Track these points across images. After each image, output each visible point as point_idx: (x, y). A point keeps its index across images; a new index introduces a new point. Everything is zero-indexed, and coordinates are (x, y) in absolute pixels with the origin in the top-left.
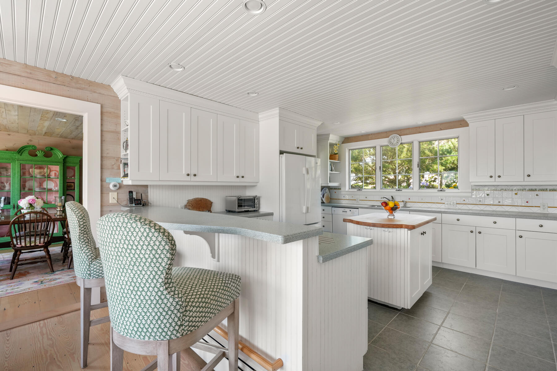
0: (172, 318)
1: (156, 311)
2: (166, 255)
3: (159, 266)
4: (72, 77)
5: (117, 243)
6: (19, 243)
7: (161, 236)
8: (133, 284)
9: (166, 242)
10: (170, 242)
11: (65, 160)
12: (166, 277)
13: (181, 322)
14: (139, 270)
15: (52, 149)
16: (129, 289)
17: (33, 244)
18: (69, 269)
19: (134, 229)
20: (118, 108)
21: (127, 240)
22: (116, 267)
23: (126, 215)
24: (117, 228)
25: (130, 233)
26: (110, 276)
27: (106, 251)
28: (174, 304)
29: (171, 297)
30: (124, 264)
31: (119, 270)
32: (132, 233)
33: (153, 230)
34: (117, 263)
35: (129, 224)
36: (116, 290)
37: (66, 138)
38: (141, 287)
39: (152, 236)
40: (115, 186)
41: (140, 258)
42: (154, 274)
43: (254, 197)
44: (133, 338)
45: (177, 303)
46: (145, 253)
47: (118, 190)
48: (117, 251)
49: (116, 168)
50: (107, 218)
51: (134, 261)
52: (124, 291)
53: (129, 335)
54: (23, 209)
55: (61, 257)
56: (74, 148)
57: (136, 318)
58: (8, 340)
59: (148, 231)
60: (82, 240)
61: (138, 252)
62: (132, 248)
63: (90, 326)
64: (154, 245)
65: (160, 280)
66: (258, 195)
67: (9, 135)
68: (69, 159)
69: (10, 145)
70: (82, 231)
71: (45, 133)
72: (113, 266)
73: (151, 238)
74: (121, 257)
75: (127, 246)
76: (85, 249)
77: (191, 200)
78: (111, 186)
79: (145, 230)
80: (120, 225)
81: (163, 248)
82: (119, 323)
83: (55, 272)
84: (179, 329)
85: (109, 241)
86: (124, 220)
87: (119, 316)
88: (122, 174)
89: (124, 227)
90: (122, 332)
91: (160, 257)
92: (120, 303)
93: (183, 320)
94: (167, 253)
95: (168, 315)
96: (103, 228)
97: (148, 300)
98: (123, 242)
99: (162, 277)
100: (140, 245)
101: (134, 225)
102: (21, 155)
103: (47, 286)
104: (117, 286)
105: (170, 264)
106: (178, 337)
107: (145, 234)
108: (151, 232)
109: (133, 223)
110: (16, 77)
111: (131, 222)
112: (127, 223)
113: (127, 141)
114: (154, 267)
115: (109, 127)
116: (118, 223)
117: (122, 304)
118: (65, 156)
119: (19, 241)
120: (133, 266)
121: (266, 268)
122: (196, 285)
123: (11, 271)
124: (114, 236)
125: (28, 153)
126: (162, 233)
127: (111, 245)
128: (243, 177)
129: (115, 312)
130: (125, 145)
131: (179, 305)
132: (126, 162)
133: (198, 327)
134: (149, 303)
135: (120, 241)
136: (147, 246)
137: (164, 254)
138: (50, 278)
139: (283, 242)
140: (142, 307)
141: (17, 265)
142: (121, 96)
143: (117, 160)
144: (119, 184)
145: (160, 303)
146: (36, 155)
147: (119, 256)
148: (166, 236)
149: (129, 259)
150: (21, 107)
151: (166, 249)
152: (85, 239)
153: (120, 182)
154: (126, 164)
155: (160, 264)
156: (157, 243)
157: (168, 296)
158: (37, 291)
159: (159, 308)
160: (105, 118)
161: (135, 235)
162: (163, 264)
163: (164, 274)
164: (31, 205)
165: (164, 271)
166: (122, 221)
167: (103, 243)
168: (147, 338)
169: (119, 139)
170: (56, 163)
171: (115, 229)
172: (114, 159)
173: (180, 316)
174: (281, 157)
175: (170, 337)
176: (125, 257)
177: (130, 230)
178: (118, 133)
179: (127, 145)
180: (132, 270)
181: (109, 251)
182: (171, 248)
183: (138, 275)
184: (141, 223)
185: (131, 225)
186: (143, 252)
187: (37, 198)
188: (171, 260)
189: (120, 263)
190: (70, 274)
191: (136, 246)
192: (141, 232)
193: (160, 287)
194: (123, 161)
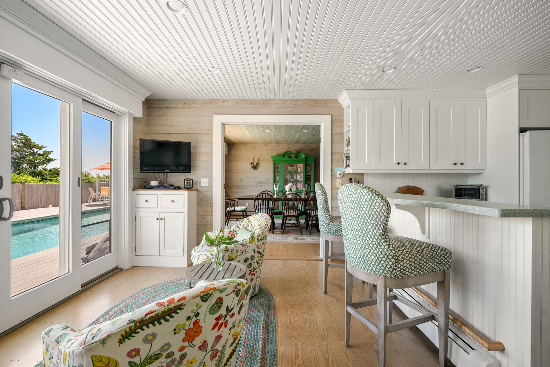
0: (387, 261)
1: (376, 253)
2: (383, 213)
3: (379, 221)
4: (315, 100)
5: (351, 203)
6: (286, 213)
7: (380, 200)
8: (361, 231)
9: (383, 204)
10: (387, 204)
11: (306, 159)
12: (383, 230)
13: (394, 267)
14: (365, 222)
15: (299, 152)
16: (358, 234)
17: (292, 214)
18: (310, 234)
19: (362, 193)
20: (342, 115)
21: (358, 201)
22: (350, 219)
23: (357, 185)
24: (351, 193)
25: (359, 196)
26: (346, 225)
27: (344, 208)
28: (389, 251)
29: (387, 245)
30: (355, 217)
31: (352, 221)
32: (361, 196)
33: (374, 195)
34: (351, 216)
35: (359, 190)
36: (350, 234)
37: (306, 144)
38: (366, 234)
39: (374, 199)
40: (340, 174)
41: (366, 213)
42: (375, 226)
43: (478, 186)
44: (361, 269)
45: (391, 250)
46: (369, 211)
47: (342, 178)
48: (351, 208)
49: (341, 161)
50: (345, 187)
51: (362, 215)
52: (355, 235)
53: (358, 266)
54: (287, 191)
55: (305, 226)
56: (311, 150)
57: (363, 255)
58: (286, 265)
59: (371, 196)
60: (324, 208)
61: (364, 209)
62: (360, 207)
63: (328, 267)
64: (375, 205)
65: (379, 231)
66: (484, 184)
67: (279, 146)
68: (309, 159)
69: (279, 152)
70: (324, 201)
71: (296, 142)
72: (348, 218)
73: (373, 200)
74: (353, 212)
75: (358, 205)
76: (326, 214)
77: (402, 188)
78: (338, 175)
79: (369, 195)
80: (353, 191)
81: (381, 208)
82: (351, 257)
83: (303, 235)
84: (392, 271)
85: (346, 201)
86: (356, 187)
87: (352, 252)
88: (345, 166)
89: (355, 192)
90: (353, 264)
91: (379, 214)
92: (352, 243)
93: (396, 266)
94: (384, 212)
95: (385, 258)
96: (342, 193)
97: (371, 244)
98: (355, 202)
99: (381, 229)
100: (366, 205)
101: (362, 191)
102: (284, 158)
103: (300, 242)
104: (350, 232)
105: (386, 221)
106: (392, 277)
107: (369, 197)
108: (373, 196)
109: (361, 189)
110: (288, 108)
111: (360, 189)
112: (358, 189)
113: (348, 140)
114: (375, 221)
115: (336, 131)
116: (352, 190)
117: (353, 244)
118: (306, 157)
119: (286, 211)
120: (361, 219)
121: (483, 248)
122: (407, 246)
123: (282, 230)
124: (349, 198)
125: (287, 157)
126: (380, 197)
127: (347, 204)
128: (462, 164)
129: (349, 249)
130: (347, 143)
131: (393, 253)
132: (348, 155)
133: (408, 276)
134: (372, 246)
135: (353, 201)
136: (370, 206)
137: (382, 212)
138: (301, 237)
139: (500, 215)
140: (367, 248)
141: (285, 226)
142: (344, 105)
143: (341, 155)
144: (343, 173)
145: (379, 248)
146: (291, 157)
147: (352, 212)
148: (383, 200)
149: (359, 214)
150: (287, 126)
151: (383, 209)
152: (326, 207)
153: (343, 171)
154: (348, 158)
155: (379, 219)
156: (377, 204)
157: (385, 244)
158: (296, 244)
159: (378, 251)
160: (334, 124)
161: (362, 197)
162: (382, 220)
163: (382, 227)
164: (291, 190)
165: (382, 225)
166: (354, 188)
167: (342, 203)
168: (369, 271)
169: (343, 139)
170: (300, 162)
171: (350, 194)
172: (340, 154)
173: (394, 262)
174: (521, 137)
175: (386, 275)
176: (356, 213)
177: (359, 195)
178: (342, 134)
179: (349, 142)
180: (360, 222)
181: (346, 209)
182: (387, 209)
183: (364, 225)
184: (367, 189)
185: (360, 191)
186: (368, 209)
187: (293, 185)
188: (387, 217)
189: (353, 216)
190: (311, 237)
191: (363, 205)
192: (366, 196)
193: (379, 236)
194: (345, 155)
